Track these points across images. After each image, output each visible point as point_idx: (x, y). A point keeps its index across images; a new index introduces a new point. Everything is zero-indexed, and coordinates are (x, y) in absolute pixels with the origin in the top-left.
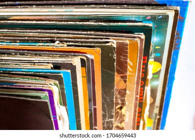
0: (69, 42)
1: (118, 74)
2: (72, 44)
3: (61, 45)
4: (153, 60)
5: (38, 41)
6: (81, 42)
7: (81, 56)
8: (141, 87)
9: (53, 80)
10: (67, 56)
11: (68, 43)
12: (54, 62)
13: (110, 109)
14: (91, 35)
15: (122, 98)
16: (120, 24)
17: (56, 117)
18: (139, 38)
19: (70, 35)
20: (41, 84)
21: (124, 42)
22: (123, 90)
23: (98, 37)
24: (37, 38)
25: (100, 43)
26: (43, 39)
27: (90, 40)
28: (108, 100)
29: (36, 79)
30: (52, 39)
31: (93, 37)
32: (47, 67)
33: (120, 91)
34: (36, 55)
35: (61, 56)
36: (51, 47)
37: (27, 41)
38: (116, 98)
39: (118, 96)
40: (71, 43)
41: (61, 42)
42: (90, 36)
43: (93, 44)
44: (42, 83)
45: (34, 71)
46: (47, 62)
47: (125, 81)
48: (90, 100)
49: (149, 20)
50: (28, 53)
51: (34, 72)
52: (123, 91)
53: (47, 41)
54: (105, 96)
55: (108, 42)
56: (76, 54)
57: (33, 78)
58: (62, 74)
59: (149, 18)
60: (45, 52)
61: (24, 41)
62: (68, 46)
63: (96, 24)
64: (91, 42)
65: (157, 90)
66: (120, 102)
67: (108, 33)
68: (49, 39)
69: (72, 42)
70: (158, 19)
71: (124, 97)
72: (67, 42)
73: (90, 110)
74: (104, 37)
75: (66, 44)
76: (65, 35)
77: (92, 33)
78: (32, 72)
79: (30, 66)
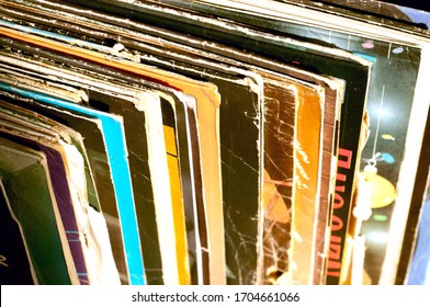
0: (149, 53)
1: (272, 178)
2: (156, 60)
3: (126, 54)
4: (376, 170)
5: (78, 35)
6: (178, 62)
7: (163, 91)
8: (334, 233)
9: (70, 130)
10: (130, 83)
11: (145, 57)
12: (92, 89)
13: (247, 269)
14: (208, 52)
15: (281, 249)
16: (288, 41)
17: (77, 236)
18: (326, 85)
19: (159, 40)
20: (40, 132)
21: (285, 86)
22: (283, 225)
23: (223, 59)
24: (77, 28)
25: (222, 73)
26: (92, 32)
27: (200, 61)
28: (243, 243)
29: (30, 117)
30: (111, 37)
31: (211, 56)
32: (72, 96)
33: (275, 227)
34: (58, 63)
35: (115, 81)
36: (102, 56)
37: (53, 29)
38: (266, 244)
39: (272, 241)
40: (152, 58)
41: (131, 49)
42: (204, 54)
43: (203, 73)
44: (43, 130)
45: (36, 96)
46: (76, 84)
47: (288, 203)
48: (190, 227)
49: (368, 52)
50: (41, 55)
51: (35, 100)
52: (284, 231)
53: (98, 40)
54: (235, 230)
55: (242, 77)
56: (151, 84)
57: (28, 112)
58: (99, 123)
59: (369, 45)
60: (80, 62)
61: (45, 27)
62: (143, 61)
63: (230, 28)
64: (201, 67)
65: (382, 259)
66: (276, 258)
67: (249, 56)
68: (106, 35)
69: (155, 55)
70: (392, 54)
71: (287, 248)
72: (143, 51)
73: (192, 255)
74: (239, 63)
75: (138, 57)
76: (147, 37)
77: (213, 45)
78: (30, 98)
79: (33, 83)
